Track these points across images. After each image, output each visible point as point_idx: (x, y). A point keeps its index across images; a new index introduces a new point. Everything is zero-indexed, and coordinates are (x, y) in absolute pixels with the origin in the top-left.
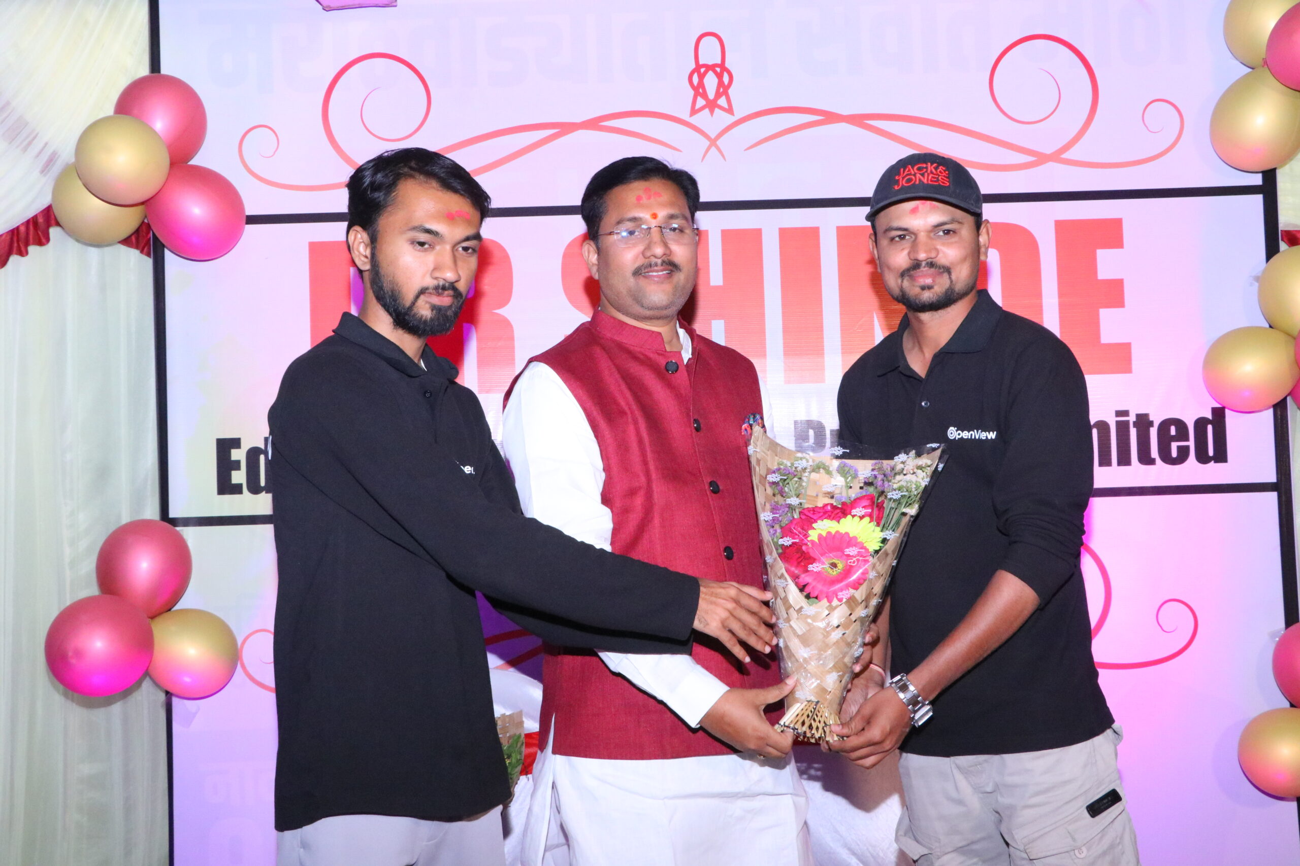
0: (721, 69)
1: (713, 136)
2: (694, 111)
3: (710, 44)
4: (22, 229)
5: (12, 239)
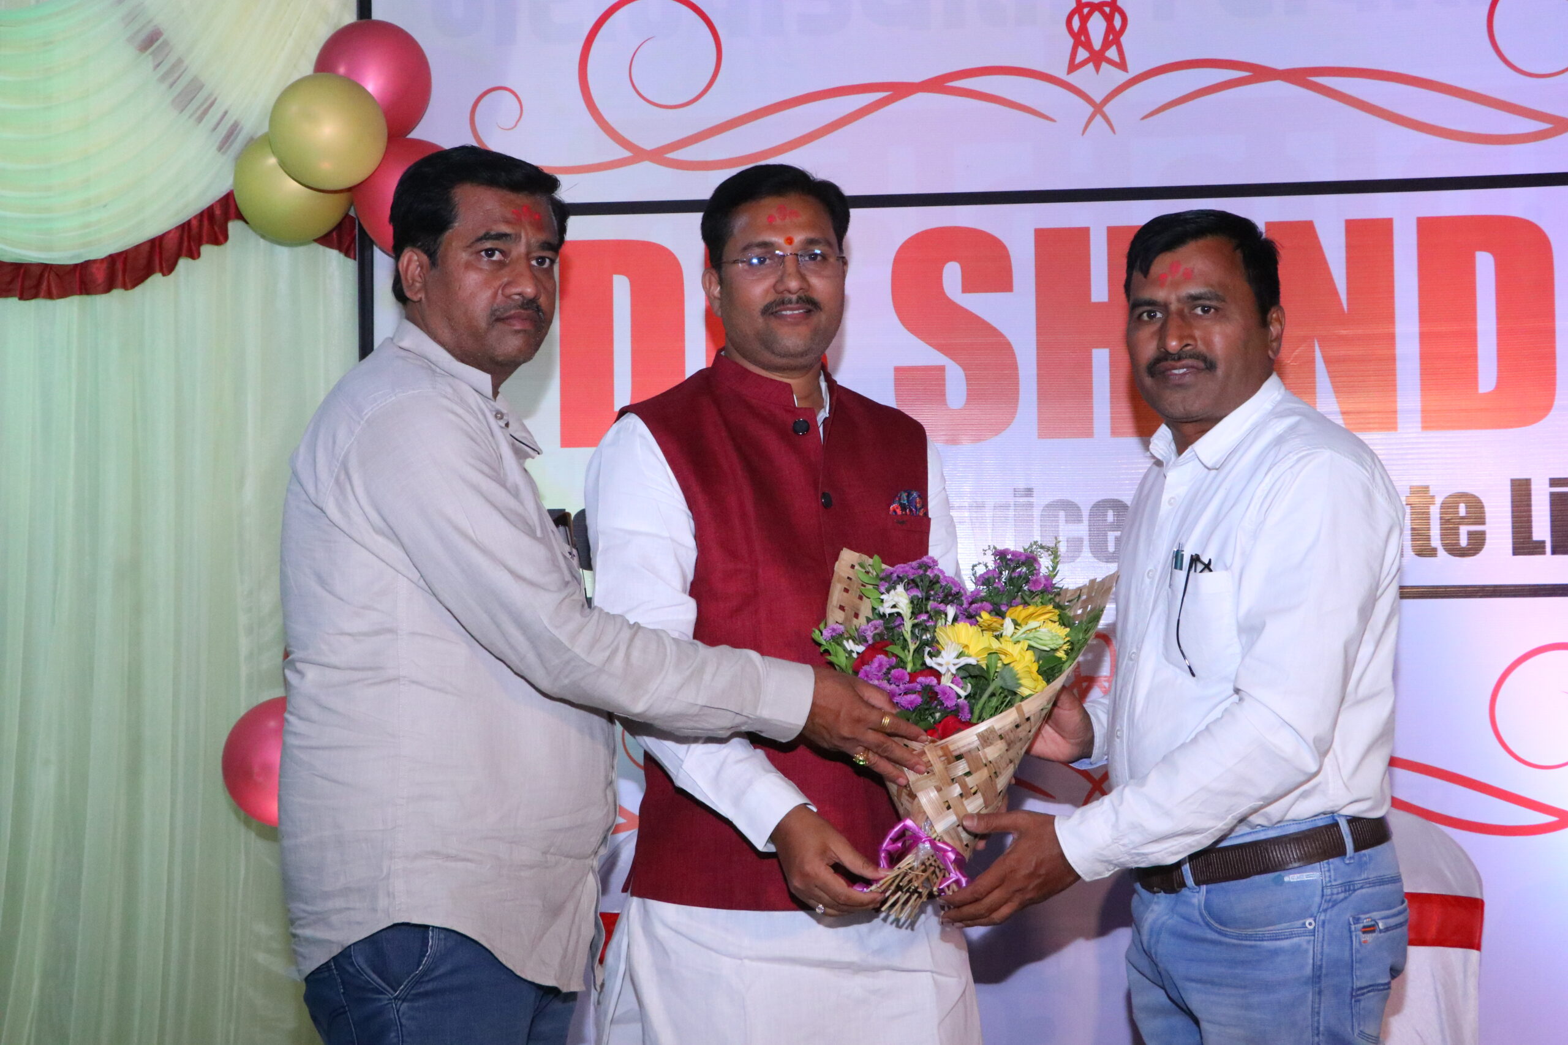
0: (1110, 9)
2: (1073, 67)
5: (181, 237)
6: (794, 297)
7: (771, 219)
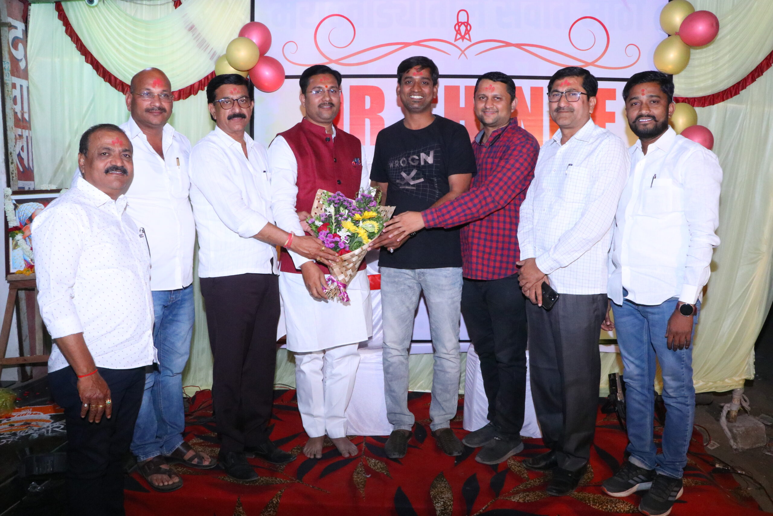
0: (467, 24)
1: (463, 49)
2: (456, 40)
3: (463, 14)
4: (203, 80)
5: (199, 84)
6: (327, 103)
7: (321, 80)
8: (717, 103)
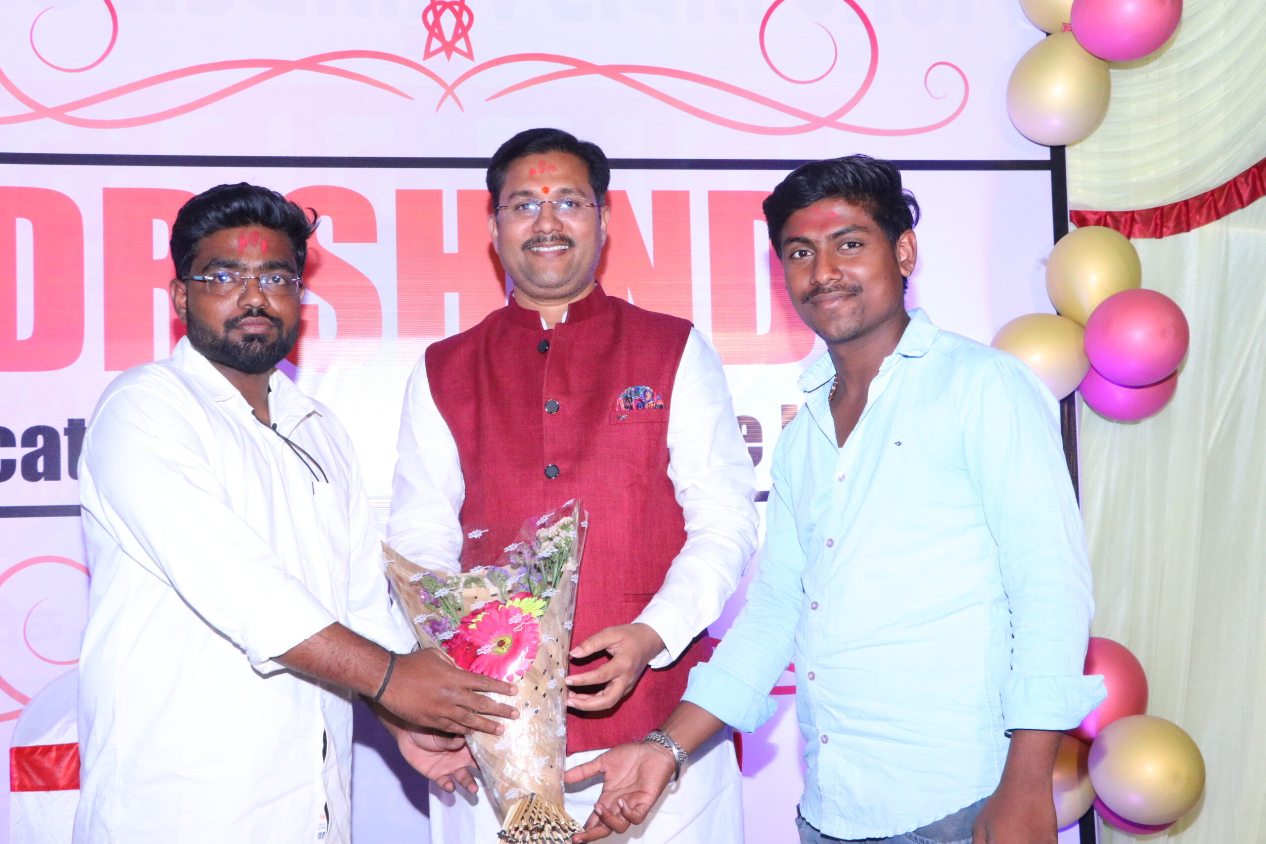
0: (459, 8)
8: (1199, 225)
